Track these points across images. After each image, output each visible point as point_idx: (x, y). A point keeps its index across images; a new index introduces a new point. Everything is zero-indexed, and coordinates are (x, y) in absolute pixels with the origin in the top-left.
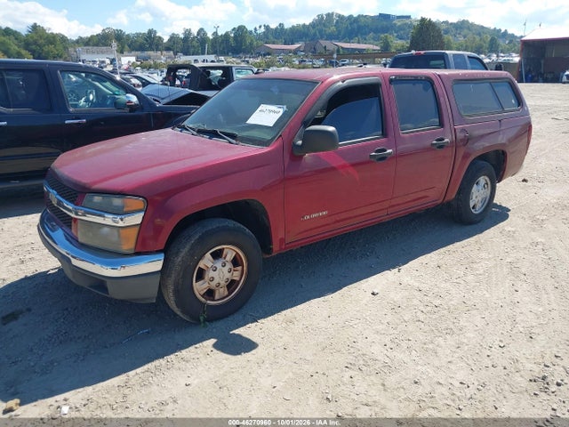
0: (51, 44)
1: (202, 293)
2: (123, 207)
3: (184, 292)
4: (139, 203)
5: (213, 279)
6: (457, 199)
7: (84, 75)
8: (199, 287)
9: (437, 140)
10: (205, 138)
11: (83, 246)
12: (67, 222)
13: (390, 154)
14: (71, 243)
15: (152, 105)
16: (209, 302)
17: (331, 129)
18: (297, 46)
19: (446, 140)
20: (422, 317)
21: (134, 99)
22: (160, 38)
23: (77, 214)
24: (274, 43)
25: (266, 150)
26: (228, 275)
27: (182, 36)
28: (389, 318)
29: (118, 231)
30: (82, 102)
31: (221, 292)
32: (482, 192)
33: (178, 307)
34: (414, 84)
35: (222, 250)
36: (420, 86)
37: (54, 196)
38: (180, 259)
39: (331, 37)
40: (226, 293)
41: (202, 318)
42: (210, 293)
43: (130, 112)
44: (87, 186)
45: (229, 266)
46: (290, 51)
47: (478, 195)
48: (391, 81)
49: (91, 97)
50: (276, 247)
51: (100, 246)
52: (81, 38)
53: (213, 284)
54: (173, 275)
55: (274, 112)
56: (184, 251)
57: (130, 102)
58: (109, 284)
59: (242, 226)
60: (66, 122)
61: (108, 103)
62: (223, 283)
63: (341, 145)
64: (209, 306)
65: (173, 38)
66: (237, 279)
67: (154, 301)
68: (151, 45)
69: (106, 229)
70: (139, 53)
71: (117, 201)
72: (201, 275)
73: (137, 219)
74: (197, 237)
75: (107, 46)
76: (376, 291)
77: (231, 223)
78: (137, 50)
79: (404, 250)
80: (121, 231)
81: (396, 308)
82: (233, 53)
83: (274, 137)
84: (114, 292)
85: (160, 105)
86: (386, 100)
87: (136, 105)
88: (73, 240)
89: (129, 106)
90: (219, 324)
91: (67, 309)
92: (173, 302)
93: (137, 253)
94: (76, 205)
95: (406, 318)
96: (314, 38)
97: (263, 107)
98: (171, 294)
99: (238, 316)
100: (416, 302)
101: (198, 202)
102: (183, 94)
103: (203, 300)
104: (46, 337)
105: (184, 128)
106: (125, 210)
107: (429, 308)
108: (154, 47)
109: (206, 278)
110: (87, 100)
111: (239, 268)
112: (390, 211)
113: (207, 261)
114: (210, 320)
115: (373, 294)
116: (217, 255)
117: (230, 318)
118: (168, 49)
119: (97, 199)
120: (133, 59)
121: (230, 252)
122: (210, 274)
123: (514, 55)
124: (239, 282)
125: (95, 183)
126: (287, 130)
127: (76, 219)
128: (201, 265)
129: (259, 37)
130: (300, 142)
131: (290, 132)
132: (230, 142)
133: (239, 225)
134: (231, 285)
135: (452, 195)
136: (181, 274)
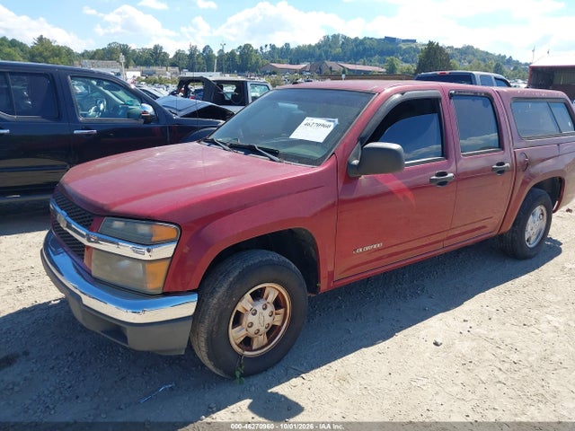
0: (57, 56)
1: (238, 341)
2: (152, 236)
3: (218, 340)
4: (170, 231)
5: (251, 325)
6: (512, 230)
7: (94, 83)
8: (236, 335)
9: (498, 164)
10: (241, 154)
11: (96, 281)
12: (78, 250)
13: (450, 178)
14: (83, 277)
15: (168, 117)
16: (246, 353)
17: (395, 146)
18: (303, 66)
19: (506, 165)
20: (502, 377)
21: (150, 110)
22: (165, 53)
23: (89, 240)
24: (279, 62)
25: (318, 169)
26: (269, 320)
27: (188, 53)
28: (462, 377)
29: (144, 266)
30: (92, 111)
31: (260, 340)
32: (537, 223)
33: (210, 360)
34: (473, 100)
35: (263, 290)
36: (479, 103)
37: (62, 218)
38: (215, 301)
39: (336, 58)
40: (266, 341)
41: (238, 374)
42: (247, 342)
43: (145, 123)
44: (106, 208)
45: (271, 308)
46: (296, 71)
47: (533, 227)
48: (451, 96)
49: (102, 107)
50: (323, 285)
51: (119, 283)
52: (86, 51)
53: (252, 331)
54: (206, 321)
55: (324, 126)
56: (221, 291)
57: (145, 112)
58: (129, 333)
59: (287, 260)
60: (75, 132)
61: (120, 113)
62: (263, 330)
63: (408, 165)
64: (247, 358)
65: (179, 55)
66: (278, 324)
67: (183, 353)
68: (156, 60)
69: (127, 262)
70: (144, 68)
71: (143, 229)
72: (238, 320)
73: (167, 251)
74: (236, 273)
75: (112, 60)
76: (439, 341)
77: (275, 257)
78: (142, 65)
79: (458, 289)
80: (147, 265)
81: (467, 363)
82: (238, 72)
83: (326, 155)
84: (135, 342)
85: (178, 117)
86: (446, 116)
87: (152, 116)
88: (85, 274)
89: (143, 117)
90: (257, 380)
91: (71, 354)
92: (204, 354)
93: (165, 294)
94: (91, 230)
95: (483, 378)
96: (319, 58)
97: (308, 120)
98: (203, 344)
99: (279, 370)
100: (488, 355)
101: (241, 231)
102: (202, 106)
103: (239, 350)
104: (46, 392)
105: (212, 142)
106: (154, 239)
107: (507, 365)
108: (159, 62)
109: (244, 323)
110: (97, 110)
111: (282, 311)
112: (447, 243)
113: (246, 303)
114: (246, 375)
115: (436, 344)
116: (257, 296)
117: (270, 373)
118: (173, 65)
119: (118, 224)
120: (138, 74)
121: (272, 291)
122: (249, 318)
123: (520, 81)
124: (280, 327)
125: (115, 204)
126: (342, 147)
127: (89, 247)
128: (239, 308)
129: (265, 56)
130: (356, 162)
131: (344, 150)
132: (271, 160)
133: (284, 258)
134: (272, 331)
135: (508, 227)
136: (217, 320)
